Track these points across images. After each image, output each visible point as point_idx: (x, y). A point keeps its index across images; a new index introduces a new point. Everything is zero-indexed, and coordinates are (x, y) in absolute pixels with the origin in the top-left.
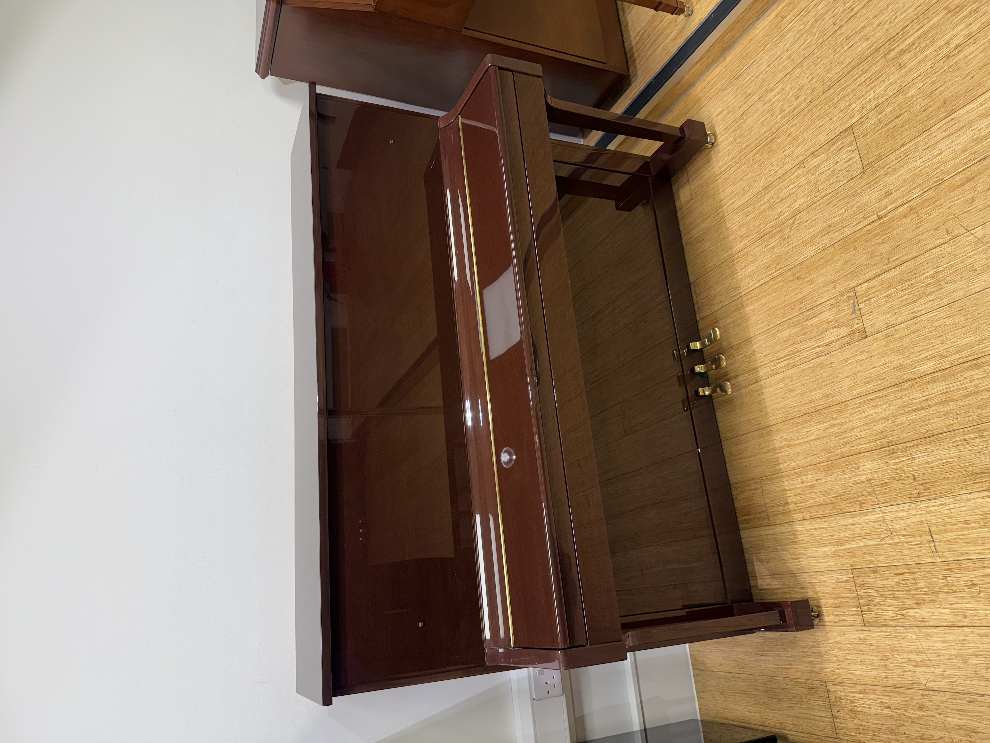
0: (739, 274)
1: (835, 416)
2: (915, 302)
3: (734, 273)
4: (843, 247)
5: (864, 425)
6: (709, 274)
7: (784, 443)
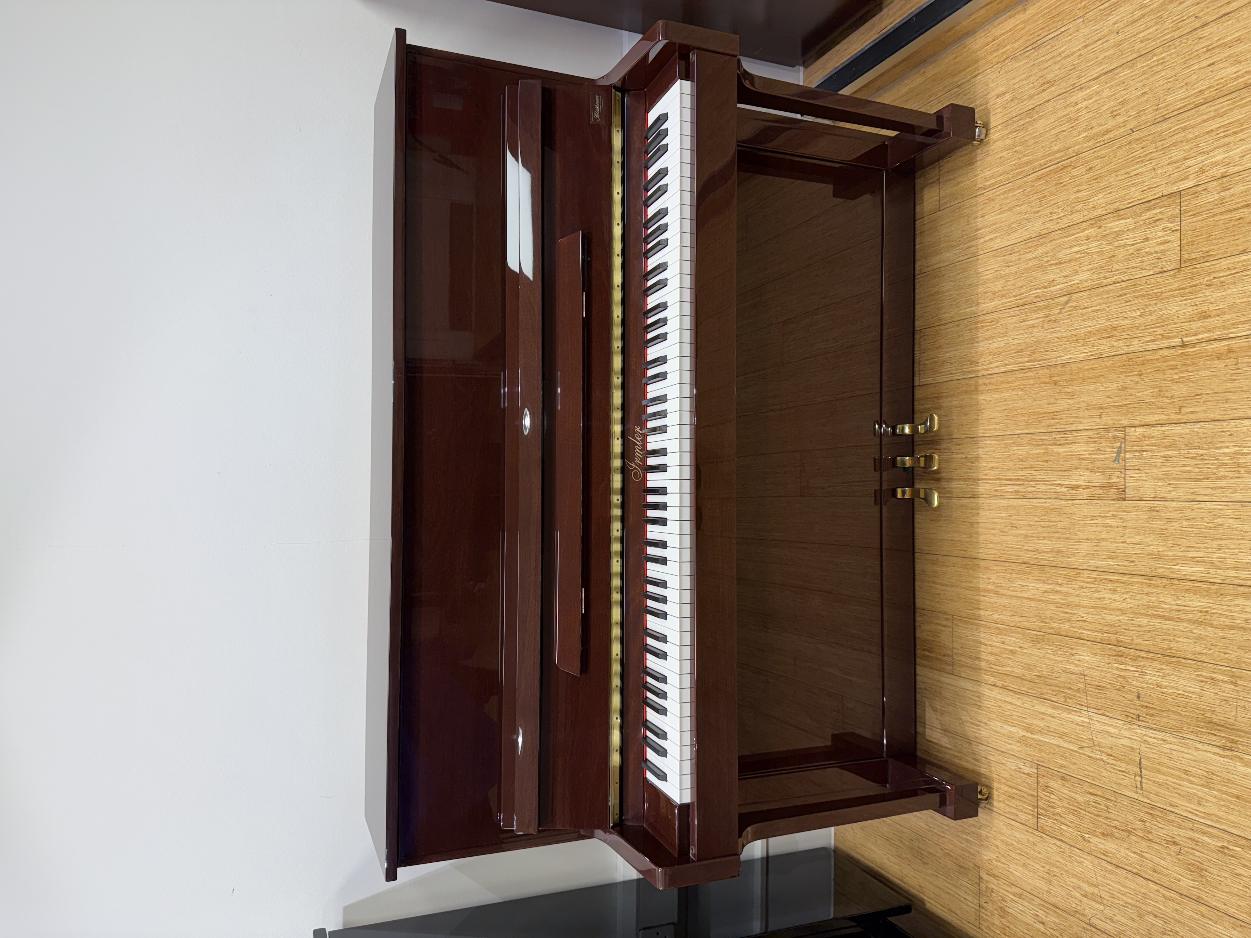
0: (981, 344)
1: (1060, 581)
2: (1199, 480)
3: (974, 340)
4: (1124, 365)
5: (1093, 607)
6: (942, 327)
7: (991, 587)
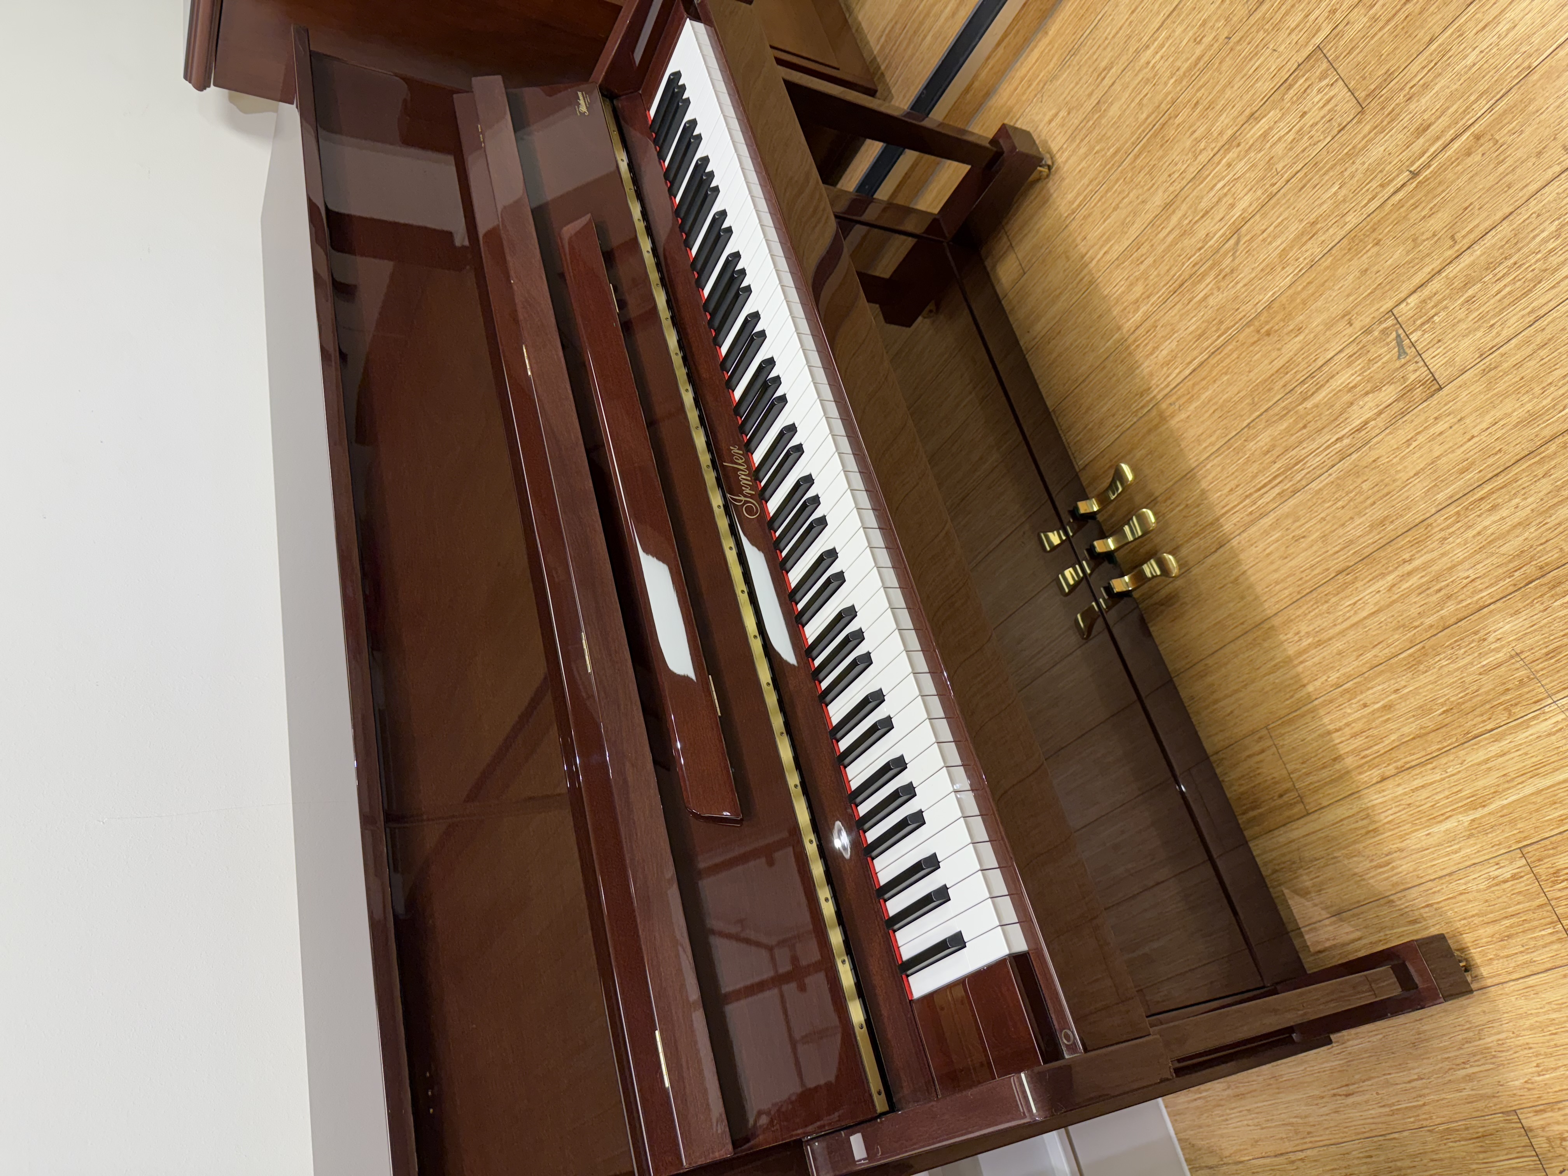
0: (1146, 364)
1: (1407, 556)
2: (1530, 291)
3: (1132, 370)
4: (1350, 249)
5: (1476, 552)
6: (1083, 385)
7: (1305, 643)
